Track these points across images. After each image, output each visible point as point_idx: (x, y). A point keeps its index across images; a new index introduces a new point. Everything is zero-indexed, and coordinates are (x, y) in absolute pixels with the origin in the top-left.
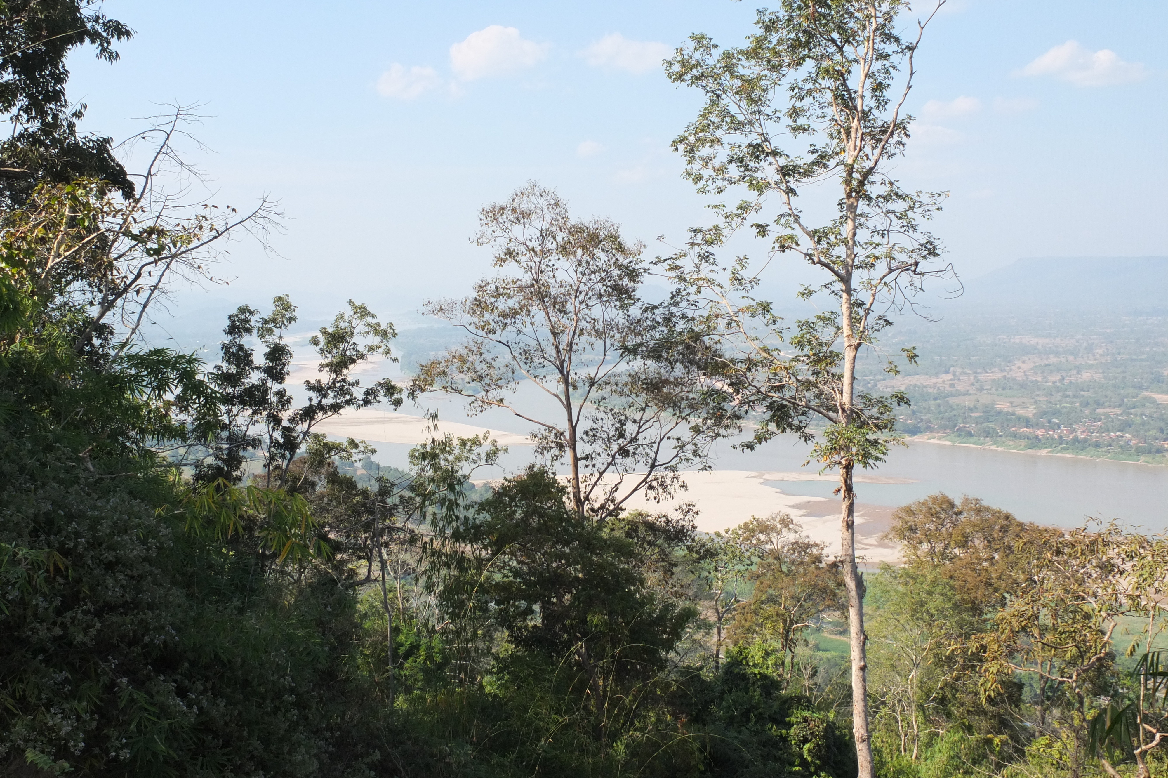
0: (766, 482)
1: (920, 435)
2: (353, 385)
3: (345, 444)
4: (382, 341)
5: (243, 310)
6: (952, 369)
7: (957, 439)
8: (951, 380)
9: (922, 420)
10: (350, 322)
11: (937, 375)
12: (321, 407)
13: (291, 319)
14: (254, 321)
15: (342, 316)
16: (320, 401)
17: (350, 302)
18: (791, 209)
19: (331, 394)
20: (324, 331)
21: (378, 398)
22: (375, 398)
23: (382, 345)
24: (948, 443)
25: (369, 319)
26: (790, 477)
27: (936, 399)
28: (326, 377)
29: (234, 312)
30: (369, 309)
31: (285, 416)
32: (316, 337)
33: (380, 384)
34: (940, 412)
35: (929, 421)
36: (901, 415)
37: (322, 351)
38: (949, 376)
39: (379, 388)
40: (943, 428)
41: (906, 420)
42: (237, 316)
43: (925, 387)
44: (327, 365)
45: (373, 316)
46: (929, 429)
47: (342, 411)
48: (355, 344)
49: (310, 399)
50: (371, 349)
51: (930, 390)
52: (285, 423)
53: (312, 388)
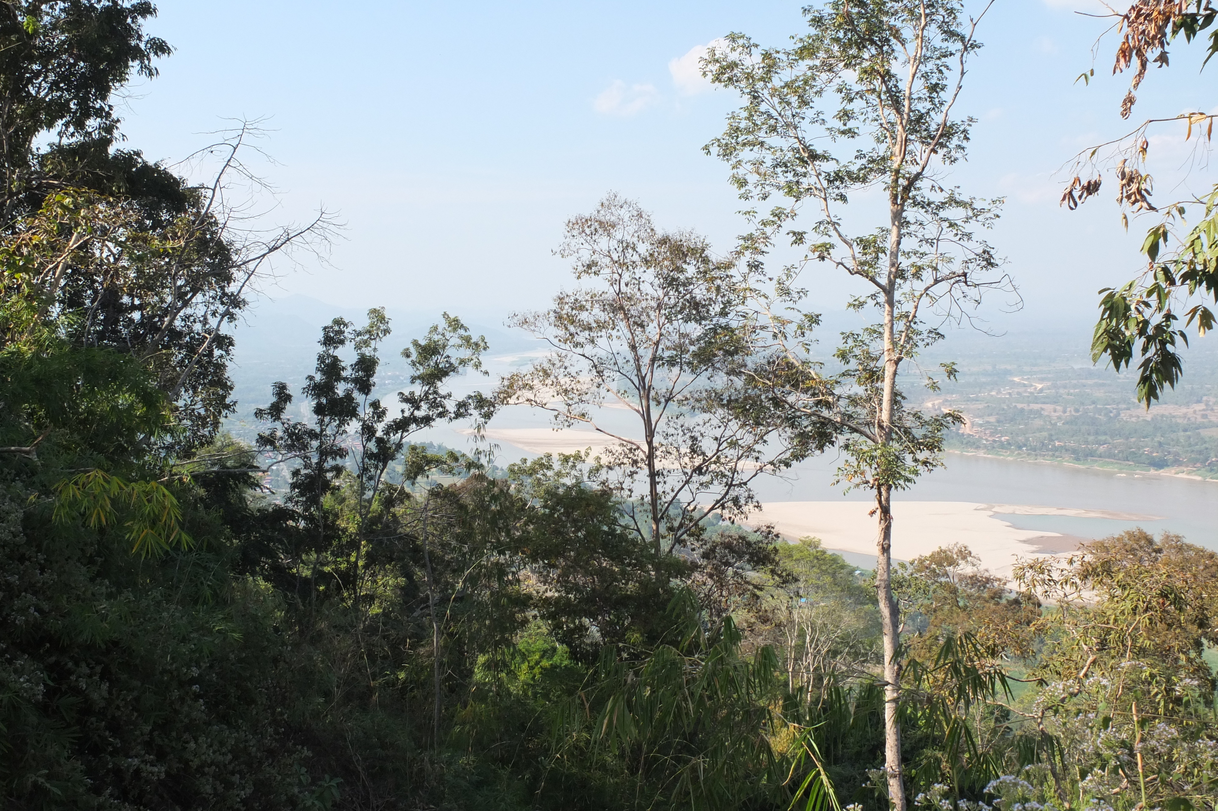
0: (996, 515)
1: (1166, 469)
2: (444, 397)
3: (445, 457)
4: (473, 355)
5: (338, 322)
6: (1205, 398)
7: (1209, 474)
8: (1204, 410)
9: (1169, 453)
10: (443, 335)
11: (1187, 404)
12: (414, 420)
13: (386, 331)
14: (348, 332)
15: (435, 328)
16: (412, 414)
17: (445, 315)
18: (829, 216)
19: (424, 406)
20: (416, 343)
21: (469, 411)
22: (466, 410)
23: (474, 357)
24: (1199, 478)
25: (462, 332)
26: (1021, 510)
27: (1185, 430)
28: (418, 389)
29: (330, 323)
30: (462, 322)
31: (380, 428)
32: (408, 349)
33: (470, 397)
34: (1190, 445)
35: (1177, 454)
36: (1147, 447)
37: (414, 364)
38: (1202, 406)
39: (470, 401)
40: (1194, 462)
41: (1152, 452)
42: (332, 327)
43: (1174, 417)
44: (419, 377)
45: (466, 330)
46: (1177, 462)
47: (433, 423)
48: (448, 357)
49: (403, 411)
50: (463, 362)
51: (1179, 421)
52: (379, 434)
53: (406, 400)
